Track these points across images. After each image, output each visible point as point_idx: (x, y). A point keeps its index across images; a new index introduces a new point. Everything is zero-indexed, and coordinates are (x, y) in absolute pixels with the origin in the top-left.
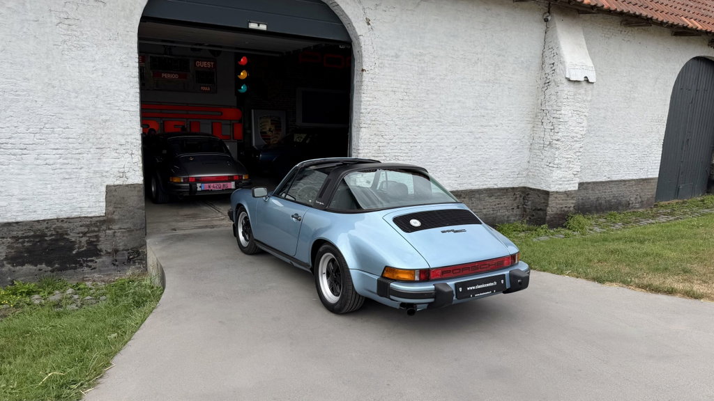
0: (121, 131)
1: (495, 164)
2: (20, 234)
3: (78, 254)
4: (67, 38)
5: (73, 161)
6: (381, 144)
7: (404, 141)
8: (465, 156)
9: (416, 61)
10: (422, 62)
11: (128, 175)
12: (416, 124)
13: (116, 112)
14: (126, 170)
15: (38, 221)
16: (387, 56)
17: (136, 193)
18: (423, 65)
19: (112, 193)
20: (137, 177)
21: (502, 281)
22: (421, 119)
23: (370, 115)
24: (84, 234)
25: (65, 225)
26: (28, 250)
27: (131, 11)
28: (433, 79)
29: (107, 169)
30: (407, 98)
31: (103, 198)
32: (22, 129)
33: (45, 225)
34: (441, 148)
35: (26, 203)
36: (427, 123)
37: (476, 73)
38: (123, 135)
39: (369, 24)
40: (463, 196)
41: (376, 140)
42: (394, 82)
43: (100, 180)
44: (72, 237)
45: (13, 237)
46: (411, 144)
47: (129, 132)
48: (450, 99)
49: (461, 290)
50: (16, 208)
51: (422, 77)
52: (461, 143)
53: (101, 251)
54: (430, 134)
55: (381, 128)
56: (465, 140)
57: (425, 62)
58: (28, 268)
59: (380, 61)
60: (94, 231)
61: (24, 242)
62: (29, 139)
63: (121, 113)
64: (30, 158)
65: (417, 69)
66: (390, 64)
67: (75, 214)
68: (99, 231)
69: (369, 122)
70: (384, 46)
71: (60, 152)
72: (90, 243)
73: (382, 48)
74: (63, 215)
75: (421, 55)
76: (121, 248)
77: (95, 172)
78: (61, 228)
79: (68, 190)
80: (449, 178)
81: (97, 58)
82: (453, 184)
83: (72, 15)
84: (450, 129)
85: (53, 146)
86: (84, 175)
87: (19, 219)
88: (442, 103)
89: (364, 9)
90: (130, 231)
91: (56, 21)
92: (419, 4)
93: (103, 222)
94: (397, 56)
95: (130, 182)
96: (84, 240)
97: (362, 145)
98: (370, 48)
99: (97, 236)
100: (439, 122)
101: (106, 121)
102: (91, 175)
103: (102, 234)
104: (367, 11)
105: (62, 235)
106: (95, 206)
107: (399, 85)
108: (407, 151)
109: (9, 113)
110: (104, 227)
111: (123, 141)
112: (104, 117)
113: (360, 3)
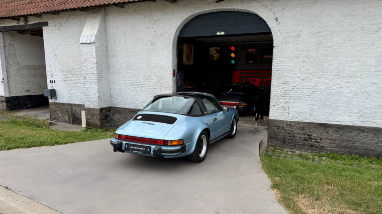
0: (166, 81)
4: (153, 49)
6: (287, 89)
7: (306, 87)
8: (367, 101)
9: (315, 36)
10: (320, 36)
12: (316, 77)
13: (165, 74)
16: (291, 36)
18: (321, 39)
22: (320, 74)
23: (279, 72)
28: (331, 47)
30: (307, 60)
34: (342, 93)
36: (326, 76)
39: (277, 21)
40: (366, 130)
41: (283, 86)
42: (296, 51)
46: (312, 90)
48: (348, 59)
51: (321, 46)
52: (362, 91)
54: (329, 83)
55: (287, 79)
56: (366, 89)
57: (322, 37)
59: (286, 40)
63: (167, 74)
65: (316, 41)
66: (293, 41)
69: (278, 76)
70: (288, 31)
73: (287, 33)
75: (319, 32)
80: (350, 116)
81: (161, 55)
82: (355, 121)
83: (154, 41)
84: (349, 80)
85: (149, 86)
88: (340, 62)
89: (274, 13)
91: (150, 44)
94: (298, 36)
98: (278, 34)
100: (339, 75)
104: (276, 14)
107: (300, 53)
108: (308, 94)
111: (167, 85)
112: (162, 76)
113: (271, 10)
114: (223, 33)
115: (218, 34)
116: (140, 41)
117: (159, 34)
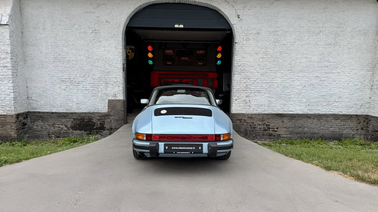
0: (114, 76)
1: (340, 98)
2: (76, 118)
3: (96, 129)
4: (95, 38)
5: (96, 89)
6: (248, 84)
7: (265, 82)
8: (312, 92)
9: (272, 35)
10: (276, 35)
11: (117, 95)
12: (273, 72)
13: (113, 68)
14: (117, 93)
15: (82, 113)
16: (251, 34)
17: (120, 104)
18: (277, 37)
19: (111, 102)
20: (121, 96)
21: (200, 148)
22: (277, 69)
23: (240, 67)
24: (99, 120)
25: (92, 115)
26: (79, 125)
27: (119, 25)
28: (284, 45)
29: (109, 93)
30: (266, 56)
31: (107, 105)
32: (78, 75)
33: (85, 115)
34: (293, 86)
35: (79, 105)
36: (281, 71)
37: (319, 40)
38: (115, 78)
39: (239, 18)
40: (312, 117)
41: (245, 81)
42: (256, 48)
43: (105, 97)
44: (94, 121)
45: (73, 119)
46: (270, 84)
47: (118, 77)
48: (298, 56)
49: (167, 148)
50: (75, 107)
51: (277, 44)
52: (309, 83)
53: (105, 128)
54: (284, 77)
55: (248, 74)
56: (312, 81)
57: (278, 35)
58: (78, 132)
59: (247, 37)
60: (103, 119)
61: (77, 121)
62: (81, 79)
63: (115, 69)
64: (80, 87)
65: (273, 40)
66: (253, 38)
67: (96, 111)
68: (105, 119)
69: (240, 71)
70: (249, 29)
71: (91, 85)
72: (101, 124)
74: (92, 111)
75: (275, 31)
76: (113, 128)
77: (104, 94)
78: (90, 116)
79: (93, 101)
80: (300, 106)
81: (106, 45)
82: (304, 109)
83: (97, 29)
85: (88, 82)
86: (100, 95)
87: (76, 111)
88: (292, 59)
89: (235, 10)
90: (117, 120)
91: (91, 32)
92: (273, 3)
93: (107, 115)
94: (258, 33)
95: (118, 99)
96: (99, 122)
97: (235, 84)
98: (240, 30)
99: (104, 121)
100: (291, 70)
101: (109, 72)
102: (103, 95)
103: (106, 121)
104: (238, 11)
105: (91, 119)
106: (103, 108)
107: (260, 50)
108: (267, 88)
109: (74, 69)
110: (107, 118)
111: (115, 81)
112: (108, 70)
113: (233, 7)
114: (182, 26)
115: (176, 26)
116: (76, 27)
117: (104, 21)
